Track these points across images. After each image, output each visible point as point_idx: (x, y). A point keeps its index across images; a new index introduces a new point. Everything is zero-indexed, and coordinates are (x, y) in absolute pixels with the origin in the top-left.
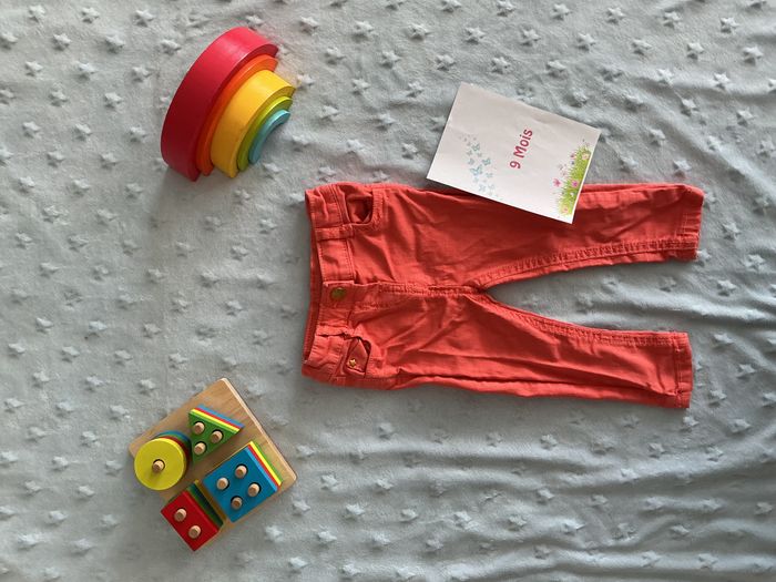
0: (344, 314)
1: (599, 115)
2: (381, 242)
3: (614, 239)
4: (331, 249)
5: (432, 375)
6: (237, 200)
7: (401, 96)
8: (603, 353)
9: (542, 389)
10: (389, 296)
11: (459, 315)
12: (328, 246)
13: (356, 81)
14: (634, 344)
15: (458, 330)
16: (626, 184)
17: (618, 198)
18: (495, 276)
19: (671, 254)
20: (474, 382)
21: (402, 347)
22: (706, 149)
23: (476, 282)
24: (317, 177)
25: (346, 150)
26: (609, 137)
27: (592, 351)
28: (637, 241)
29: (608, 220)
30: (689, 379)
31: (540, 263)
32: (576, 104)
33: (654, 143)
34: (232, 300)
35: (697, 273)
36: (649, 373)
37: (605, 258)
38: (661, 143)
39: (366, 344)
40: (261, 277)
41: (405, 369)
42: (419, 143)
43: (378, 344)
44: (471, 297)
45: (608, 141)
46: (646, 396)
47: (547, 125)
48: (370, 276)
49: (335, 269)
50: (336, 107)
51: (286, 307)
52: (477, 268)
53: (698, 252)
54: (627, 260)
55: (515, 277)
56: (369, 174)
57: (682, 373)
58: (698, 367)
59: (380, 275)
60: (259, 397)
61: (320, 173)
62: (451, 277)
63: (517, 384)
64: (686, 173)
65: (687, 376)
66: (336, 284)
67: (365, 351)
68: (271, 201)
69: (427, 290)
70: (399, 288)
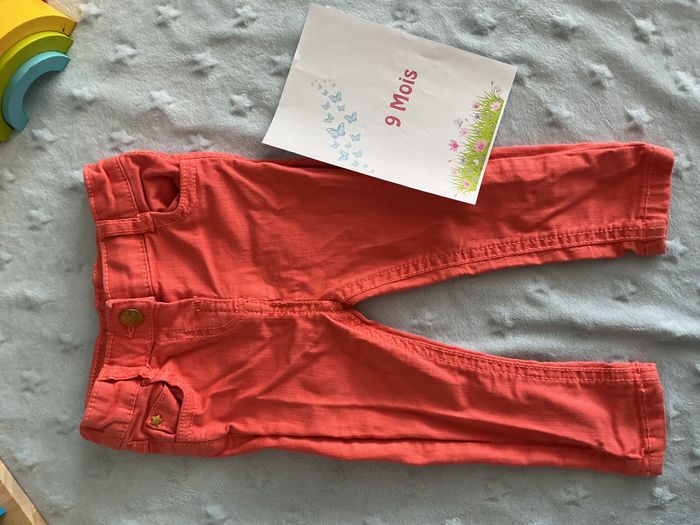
0: (145, 347)
1: (514, 46)
2: (198, 239)
3: (541, 226)
4: (120, 251)
5: (276, 436)
7: (226, 26)
8: (530, 397)
9: (441, 452)
10: (210, 320)
11: (316, 343)
12: (116, 246)
13: (161, 9)
14: (577, 381)
15: (315, 366)
16: (556, 144)
17: (545, 164)
18: (367, 285)
19: (627, 246)
20: (341, 445)
21: (234, 392)
22: (673, 90)
23: (340, 294)
24: (109, 146)
25: (148, 105)
26: (530, 77)
27: (514, 394)
28: (575, 228)
29: (531, 198)
30: (660, 432)
31: (433, 264)
32: (480, 31)
33: (597, 84)
35: (667, 273)
36: (600, 425)
37: (530, 254)
38: (608, 84)
39: (177, 392)
40: (29, 293)
41: (237, 425)
42: (253, 93)
43: (197, 390)
44: (331, 317)
45: (529, 84)
46: (597, 460)
47: (436, 63)
48: (181, 289)
49: (125, 280)
50: (133, 45)
51: (67, 337)
52: (342, 273)
53: (668, 243)
54: (563, 256)
55: (396, 286)
56: (183, 140)
57: (649, 424)
58: (673, 413)
59: (197, 286)
60: (31, 468)
61: (112, 140)
62: (303, 287)
63: (406, 445)
64: (645, 126)
65: (657, 428)
66: (125, 303)
67: (174, 402)
68: (43, 183)
69: (268, 307)
70: (224, 306)
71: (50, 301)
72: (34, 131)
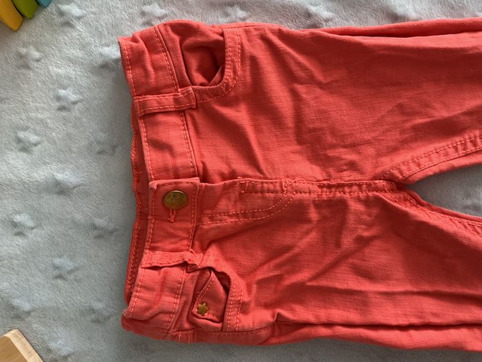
0: (187, 230)
2: (240, 115)
4: (161, 128)
5: (329, 325)
6: (21, 62)
10: (256, 201)
11: (370, 226)
12: (157, 124)
15: (367, 251)
18: (424, 162)
21: (279, 278)
23: (396, 173)
24: (140, 20)
34: (19, 213)
39: (223, 278)
40: (60, 177)
41: (285, 313)
43: (242, 276)
44: (388, 197)
48: (225, 170)
49: (168, 160)
51: (100, 222)
52: (394, 150)
56: (218, 13)
59: (241, 166)
61: (143, 14)
62: (352, 166)
66: (170, 184)
67: (221, 289)
68: (72, 61)
69: (315, 188)
70: (271, 187)
71: (82, 185)
72: (60, 6)
